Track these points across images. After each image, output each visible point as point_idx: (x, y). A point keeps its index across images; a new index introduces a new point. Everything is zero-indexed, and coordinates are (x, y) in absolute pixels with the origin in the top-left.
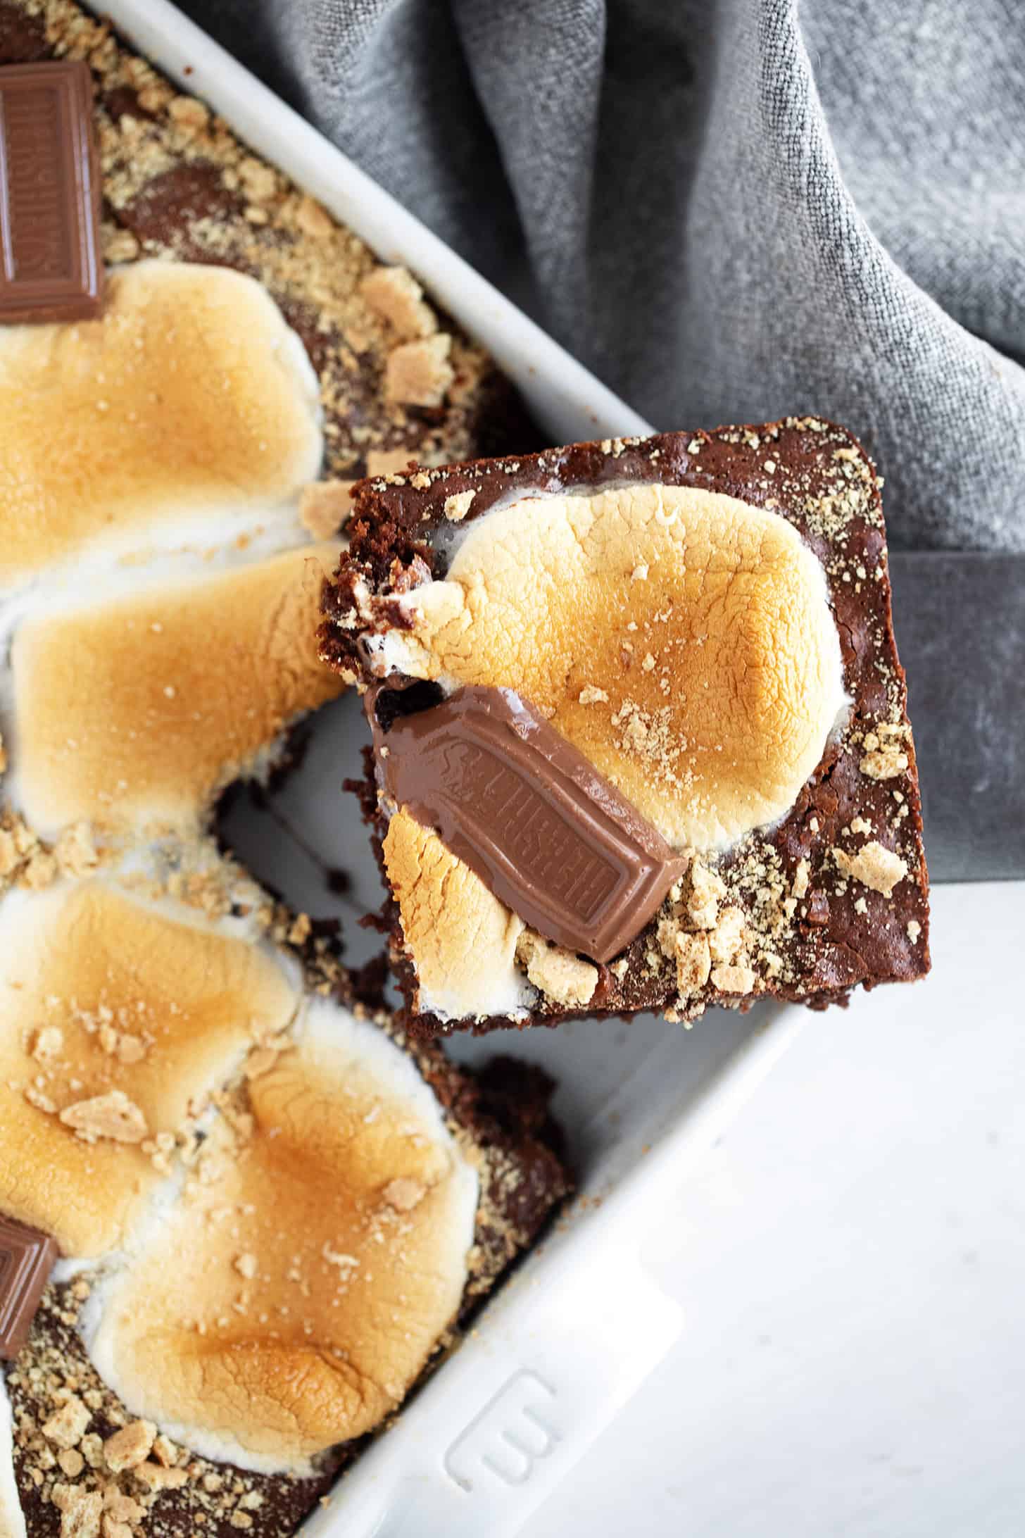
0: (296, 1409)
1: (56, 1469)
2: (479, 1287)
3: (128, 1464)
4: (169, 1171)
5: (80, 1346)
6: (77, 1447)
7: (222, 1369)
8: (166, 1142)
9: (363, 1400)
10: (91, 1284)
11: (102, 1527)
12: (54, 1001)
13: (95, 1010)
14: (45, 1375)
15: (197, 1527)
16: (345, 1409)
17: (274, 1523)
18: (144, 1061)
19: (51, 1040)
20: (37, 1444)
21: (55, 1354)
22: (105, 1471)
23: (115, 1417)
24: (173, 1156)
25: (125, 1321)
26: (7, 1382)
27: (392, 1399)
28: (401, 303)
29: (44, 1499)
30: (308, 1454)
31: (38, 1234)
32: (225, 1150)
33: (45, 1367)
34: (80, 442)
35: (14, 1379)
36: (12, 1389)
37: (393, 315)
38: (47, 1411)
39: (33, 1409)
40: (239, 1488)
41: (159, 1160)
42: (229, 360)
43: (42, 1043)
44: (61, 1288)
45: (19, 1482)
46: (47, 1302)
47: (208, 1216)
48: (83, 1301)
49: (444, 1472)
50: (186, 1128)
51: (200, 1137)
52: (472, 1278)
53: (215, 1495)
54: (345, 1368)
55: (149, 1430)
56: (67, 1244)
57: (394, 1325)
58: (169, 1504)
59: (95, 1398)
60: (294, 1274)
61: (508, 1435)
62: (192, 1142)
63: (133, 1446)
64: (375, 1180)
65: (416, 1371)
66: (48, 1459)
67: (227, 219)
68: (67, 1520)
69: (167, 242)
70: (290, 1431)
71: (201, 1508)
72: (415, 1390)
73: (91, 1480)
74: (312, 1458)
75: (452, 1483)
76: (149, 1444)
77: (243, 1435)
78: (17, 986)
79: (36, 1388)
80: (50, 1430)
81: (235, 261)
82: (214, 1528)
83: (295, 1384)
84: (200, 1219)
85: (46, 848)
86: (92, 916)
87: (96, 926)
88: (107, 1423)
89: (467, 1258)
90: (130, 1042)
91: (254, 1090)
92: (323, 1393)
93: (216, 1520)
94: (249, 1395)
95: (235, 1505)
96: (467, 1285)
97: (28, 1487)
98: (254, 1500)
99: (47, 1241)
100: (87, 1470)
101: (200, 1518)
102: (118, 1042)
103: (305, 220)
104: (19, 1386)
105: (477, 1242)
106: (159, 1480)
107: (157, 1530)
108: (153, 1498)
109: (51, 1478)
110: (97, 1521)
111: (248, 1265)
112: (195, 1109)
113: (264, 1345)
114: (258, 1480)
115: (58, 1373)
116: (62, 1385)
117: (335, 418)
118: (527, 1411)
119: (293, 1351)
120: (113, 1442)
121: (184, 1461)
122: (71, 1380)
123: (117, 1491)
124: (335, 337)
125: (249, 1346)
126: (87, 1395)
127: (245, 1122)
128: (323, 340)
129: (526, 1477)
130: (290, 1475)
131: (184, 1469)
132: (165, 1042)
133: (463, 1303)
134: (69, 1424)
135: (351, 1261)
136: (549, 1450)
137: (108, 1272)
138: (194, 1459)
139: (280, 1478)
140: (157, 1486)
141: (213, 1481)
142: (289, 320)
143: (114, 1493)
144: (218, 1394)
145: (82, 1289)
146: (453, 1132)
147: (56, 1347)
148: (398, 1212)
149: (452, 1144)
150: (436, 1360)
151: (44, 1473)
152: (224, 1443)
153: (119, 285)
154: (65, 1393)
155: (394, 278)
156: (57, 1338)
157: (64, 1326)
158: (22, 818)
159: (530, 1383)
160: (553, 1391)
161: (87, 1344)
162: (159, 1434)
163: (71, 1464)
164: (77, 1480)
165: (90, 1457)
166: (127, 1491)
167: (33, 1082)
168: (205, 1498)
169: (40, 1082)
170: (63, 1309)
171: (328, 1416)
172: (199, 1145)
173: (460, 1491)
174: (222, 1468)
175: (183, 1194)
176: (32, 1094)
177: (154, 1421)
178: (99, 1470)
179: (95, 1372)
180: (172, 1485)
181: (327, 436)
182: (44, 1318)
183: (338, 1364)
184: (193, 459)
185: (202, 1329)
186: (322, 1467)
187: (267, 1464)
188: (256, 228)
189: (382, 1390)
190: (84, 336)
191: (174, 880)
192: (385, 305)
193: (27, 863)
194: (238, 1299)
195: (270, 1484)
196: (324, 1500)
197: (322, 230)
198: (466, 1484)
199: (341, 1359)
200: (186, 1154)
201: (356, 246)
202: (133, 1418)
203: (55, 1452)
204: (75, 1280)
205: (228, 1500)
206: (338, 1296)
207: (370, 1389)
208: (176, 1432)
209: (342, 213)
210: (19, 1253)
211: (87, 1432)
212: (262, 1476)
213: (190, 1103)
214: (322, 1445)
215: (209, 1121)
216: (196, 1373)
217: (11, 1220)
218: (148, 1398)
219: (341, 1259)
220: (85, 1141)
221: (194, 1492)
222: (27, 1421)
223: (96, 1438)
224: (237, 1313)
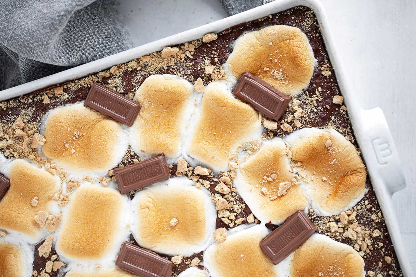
0: (355, 185)
1: (340, 233)
2: (353, 141)
3: (347, 220)
4: (300, 182)
5: (321, 217)
6: (339, 228)
7: (340, 194)
8: (294, 180)
9: (360, 173)
10: (311, 208)
11: (355, 231)
12: (257, 186)
13: (264, 179)
14: (322, 226)
15: (365, 215)
16: (360, 177)
17: (373, 201)
18: (278, 175)
19: (264, 190)
20: (334, 234)
21: (320, 222)
22: (346, 225)
23: (337, 218)
24: (298, 180)
25: (321, 206)
26: (320, 233)
27: (364, 167)
28: (170, 52)
29: (344, 239)
30: (364, 188)
31: (297, 212)
32: (302, 171)
33: (321, 225)
34: (161, 123)
35: (320, 232)
36: (321, 233)
37: (171, 55)
38: (329, 229)
39: (327, 232)
40: (363, 204)
41: (297, 183)
42: (162, 88)
43: (264, 192)
44: (309, 214)
45: (339, 241)
46: (310, 218)
47: (312, 181)
48: (314, 212)
49: (381, 166)
50: (294, 175)
51: (297, 173)
52: (351, 141)
53: (361, 209)
54: (353, 172)
55: (343, 213)
56: (302, 208)
57: (351, 159)
58: (358, 217)
59: (332, 219)
60: (331, 171)
61: (382, 151)
62: (297, 175)
63: (344, 217)
64: (323, 147)
65: (361, 160)
66: (338, 234)
67: (137, 74)
68: (350, 237)
69: (135, 87)
70: (358, 188)
71: (362, 212)
72: (364, 163)
73: (346, 229)
74: (365, 188)
75: (384, 165)
76: (345, 214)
77: (354, 197)
78: (251, 191)
79: (324, 229)
80: (333, 230)
81: (145, 77)
82: (367, 212)
83: (351, 183)
84: (311, 182)
85: (230, 171)
86: (247, 170)
87: (248, 170)
88: (338, 220)
89: (347, 139)
90: (273, 176)
91: (294, 159)
92: (355, 179)
93: (366, 211)
94: (348, 192)
95: (365, 206)
96: (351, 142)
97: (341, 240)
98: (367, 202)
99: (299, 211)
100: (344, 228)
101: (364, 213)
102: (271, 178)
103: (145, 60)
104: (322, 232)
105: (345, 136)
106: (353, 216)
107: (362, 222)
108: (356, 220)
109: (341, 235)
110: (354, 232)
111: (325, 179)
112: (292, 171)
113: (340, 184)
114: (363, 199)
115: (324, 223)
116: (326, 224)
117: (184, 75)
118: (380, 144)
119: (345, 180)
120: (342, 220)
121: (352, 210)
122: (326, 222)
123: (351, 225)
124: (169, 67)
125: (339, 187)
126: (330, 221)
127: (299, 164)
128: (168, 69)
129: (391, 152)
130: (366, 193)
131: (354, 211)
132: (277, 169)
133: (354, 145)
134: (334, 226)
135: (335, 160)
136: (389, 145)
137: (311, 204)
138: (353, 209)
139: (365, 195)
140: (354, 218)
141: (359, 207)
142: (161, 74)
143: (351, 226)
144: (344, 197)
145: (311, 210)
146: (323, 128)
147: (319, 221)
148: (331, 147)
149: (325, 130)
150: (361, 156)
151: (339, 236)
152: (354, 201)
153: (137, 100)
154: (328, 224)
155: (165, 50)
156: (317, 220)
157: (316, 218)
158: (221, 172)
159: (375, 141)
160: (379, 138)
161: (322, 215)
162: (345, 212)
163: (341, 230)
164: (344, 231)
165: (342, 226)
166: (352, 223)
167: (270, 198)
168: (361, 211)
169: (270, 196)
170: (313, 216)
171: (360, 180)
172: (298, 175)
173: (387, 164)
174: (357, 204)
175: (305, 183)
176: (272, 199)
177: (342, 212)
178: (345, 226)
179: (327, 217)
180: (355, 215)
181: (186, 79)
182: (313, 220)
183: (351, 173)
184: (176, 105)
185: (331, 194)
186: (368, 187)
187: (362, 196)
188: (141, 70)
189: (361, 168)
190: (142, 111)
191: (249, 151)
192: (169, 55)
193: (230, 176)
194: (330, 184)
195: (366, 198)
196: (374, 190)
197: (149, 58)
198: (386, 163)
199: (351, 172)
200: (298, 177)
201: (155, 54)
202: (339, 215)
203: (337, 232)
204: (309, 211)
205: (364, 207)
206: (340, 166)
207: (359, 170)
208: (346, 209)
209: (148, 53)
210: (298, 217)
211: (337, 224)
212: (363, 198)
213: (290, 171)
214: (364, 184)
215: (295, 170)
216: (338, 199)
217: (292, 216)
218: (337, 210)
219: (333, 161)
220: (285, 194)
221: (359, 212)
222: (329, 234)
223: (339, 223)
224: (332, 185)
